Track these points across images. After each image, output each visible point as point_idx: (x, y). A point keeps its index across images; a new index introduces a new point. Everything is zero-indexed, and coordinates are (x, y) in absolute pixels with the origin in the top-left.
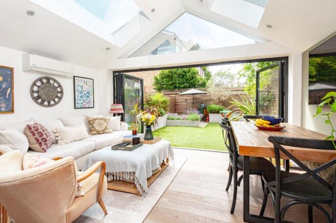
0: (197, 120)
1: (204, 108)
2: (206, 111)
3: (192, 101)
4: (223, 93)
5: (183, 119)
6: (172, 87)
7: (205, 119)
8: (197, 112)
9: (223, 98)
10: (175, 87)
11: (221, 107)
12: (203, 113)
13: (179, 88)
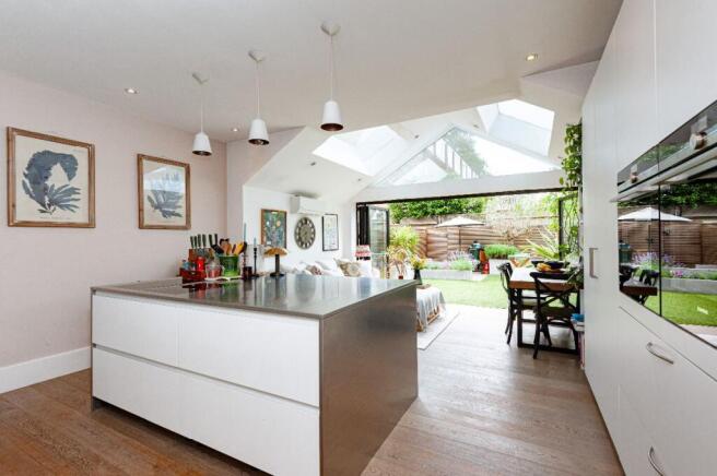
0: (467, 269)
1: (479, 250)
2: (484, 255)
3: (457, 237)
4: (514, 224)
5: (445, 268)
6: (420, 213)
7: (482, 268)
8: (467, 256)
9: (514, 231)
10: (426, 213)
11: (513, 248)
12: (478, 258)
13: (433, 214)
